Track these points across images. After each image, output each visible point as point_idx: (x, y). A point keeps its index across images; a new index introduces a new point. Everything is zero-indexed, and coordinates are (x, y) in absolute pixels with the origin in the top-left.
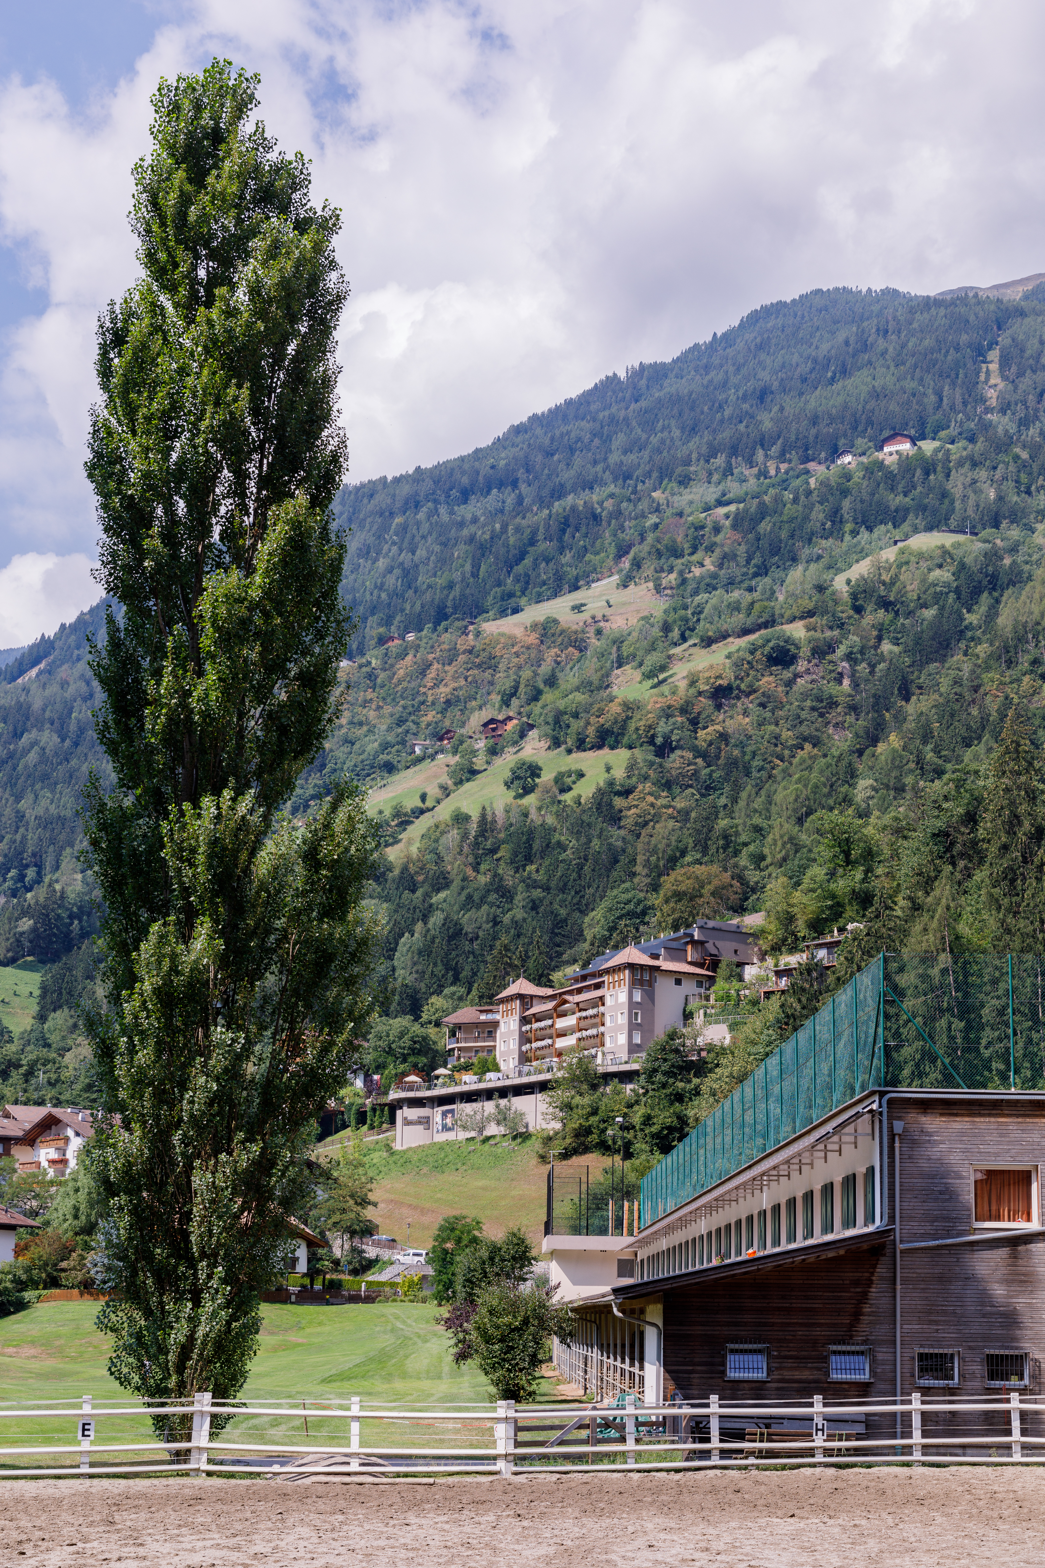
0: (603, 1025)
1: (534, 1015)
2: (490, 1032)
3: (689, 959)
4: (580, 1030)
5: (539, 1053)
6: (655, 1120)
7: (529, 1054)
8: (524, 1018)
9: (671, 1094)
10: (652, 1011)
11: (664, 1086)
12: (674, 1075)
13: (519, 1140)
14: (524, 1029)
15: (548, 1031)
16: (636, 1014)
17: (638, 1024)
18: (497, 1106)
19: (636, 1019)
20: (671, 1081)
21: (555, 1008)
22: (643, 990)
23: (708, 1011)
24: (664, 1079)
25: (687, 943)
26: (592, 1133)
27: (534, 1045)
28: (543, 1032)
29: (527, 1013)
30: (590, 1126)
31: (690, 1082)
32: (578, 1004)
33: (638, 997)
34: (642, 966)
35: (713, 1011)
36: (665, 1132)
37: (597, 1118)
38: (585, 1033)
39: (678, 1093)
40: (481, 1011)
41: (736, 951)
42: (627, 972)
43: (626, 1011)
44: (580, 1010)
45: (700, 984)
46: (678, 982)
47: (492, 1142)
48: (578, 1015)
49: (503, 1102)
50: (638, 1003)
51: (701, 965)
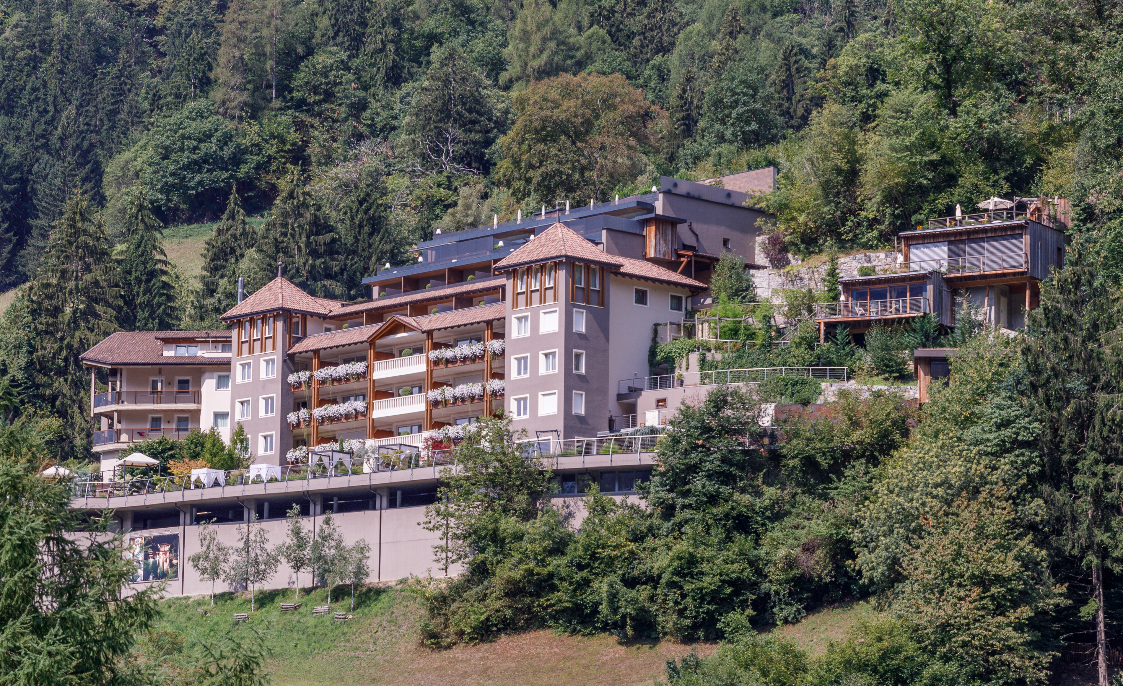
0: (501, 376)
1: (316, 352)
2: (184, 384)
3: (651, 253)
4: (436, 385)
5: (328, 427)
6: (705, 567)
7: (304, 430)
8: (291, 357)
9: (727, 516)
10: (605, 351)
11: (713, 499)
12: (727, 479)
13: (351, 601)
14: (292, 378)
15: (353, 385)
16: (578, 356)
17: (580, 377)
18: (297, 532)
19: (577, 368)
20: (726, 490)
21: (372, 342)
22: (589, 310)
23: (709, 356)
24: (711, 487)
25: (645, 223)
26: (554, 588)
27: (318, 412)
28: (344, 386)
29: (298, 348)
30: (551, 576)
31: (758, 494)
32: (430, 333)
33: (581, 326)
34: (587, 263)
35: (718, 356)
36: (728, 591)
37: (564, 560)
38: (449, 392)
39: (740, 515)
40: (166, 341)
41: (726, 242)
42: (562, 274)
43: (559, 351)
44: (437, 346)
45: (677, 303)
46: (641, 298)
47: (281, 603)
48: (433, 354)
49: (307, 524)
50: (580, 335)
51: (672, 266)
